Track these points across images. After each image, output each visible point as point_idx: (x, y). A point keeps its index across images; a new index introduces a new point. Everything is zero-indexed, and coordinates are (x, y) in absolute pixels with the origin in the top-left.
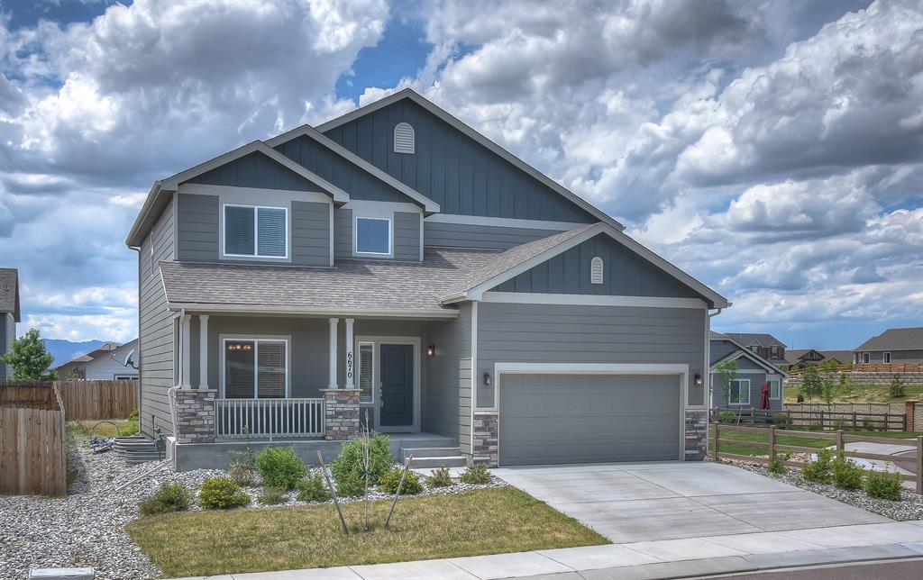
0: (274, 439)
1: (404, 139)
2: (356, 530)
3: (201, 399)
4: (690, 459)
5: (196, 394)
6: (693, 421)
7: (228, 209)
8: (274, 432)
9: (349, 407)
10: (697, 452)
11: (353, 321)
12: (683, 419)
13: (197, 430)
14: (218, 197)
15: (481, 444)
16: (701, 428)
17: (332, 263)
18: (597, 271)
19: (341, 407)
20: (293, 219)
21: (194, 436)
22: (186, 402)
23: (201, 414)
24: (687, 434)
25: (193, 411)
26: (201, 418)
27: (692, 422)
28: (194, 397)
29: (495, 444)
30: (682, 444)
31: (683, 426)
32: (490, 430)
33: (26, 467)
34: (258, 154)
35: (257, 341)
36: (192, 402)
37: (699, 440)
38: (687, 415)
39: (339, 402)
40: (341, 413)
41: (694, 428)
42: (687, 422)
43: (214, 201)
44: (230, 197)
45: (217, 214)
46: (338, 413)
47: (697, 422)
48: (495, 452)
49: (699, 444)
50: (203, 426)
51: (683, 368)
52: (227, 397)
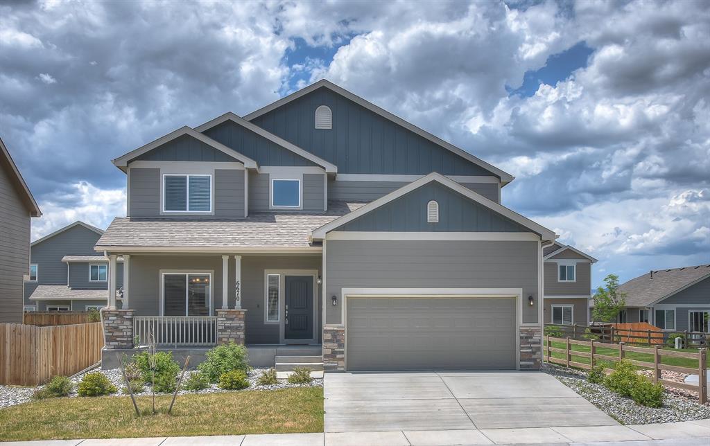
0: (178, 347)
1: (324, 118)
2: (145, 413)
3: (122, 317)
4: (525, 369)
5: (117, 313)
6: (528, 337)
7: (167, 178)
8: (178, 341)
9: (236, 323)
10: (532, 363)
11: (240, 257)
12: (518, 335)
13: (118, 339)
14: (159, 169)
15: (330, 353)
16: (534, 343)
17: (246, 215)
18: (433, 212)
19: (228, 323)
20: (216, 183)
21: (117, 343)
22: (110, 318)
23: (121, 327)
24: (522, 348)
25: (116, 325)
26: (121, 331)
27: (526, 338)
28: (116, 315)
29: (342, 353)
30: (518, 356)
31: (518, 340)
32: (337, 341)
33: (10, 365)
34: (186, 136)
35: (187, 274)
36: (115, 318)
37: (534, 353)
38: (521, 331)
39: (228, 319)
40: (228, 328)
41: (528, 343)
42: (521, 338)
43: (157, 172)
44: (168, 169)
45: (158, 182)
46: (227, 328)
47: (532, 338)
48: (342, 359)
49: (534, 357)
50: (123, 336)
51: (517, 292)
52: (165, 315)
